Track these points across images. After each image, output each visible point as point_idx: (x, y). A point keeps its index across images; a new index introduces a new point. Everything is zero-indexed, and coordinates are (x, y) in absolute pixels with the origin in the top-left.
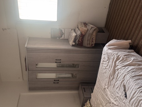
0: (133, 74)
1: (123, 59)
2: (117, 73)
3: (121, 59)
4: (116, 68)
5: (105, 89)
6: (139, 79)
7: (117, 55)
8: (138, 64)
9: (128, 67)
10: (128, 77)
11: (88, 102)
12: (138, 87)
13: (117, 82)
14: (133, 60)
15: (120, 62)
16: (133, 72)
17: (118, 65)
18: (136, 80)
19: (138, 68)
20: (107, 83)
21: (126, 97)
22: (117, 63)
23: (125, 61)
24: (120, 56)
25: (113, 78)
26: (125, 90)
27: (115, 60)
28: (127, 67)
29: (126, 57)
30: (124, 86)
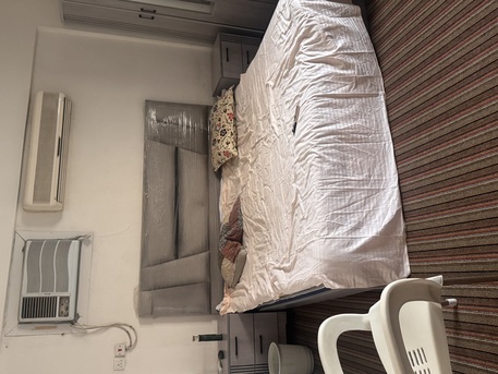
0: (322, 90)
1: (318, 39)
2: (296, 68)
3: (313, 38)
4: (297, 58)
5: (267, 85)
6: (328, 105)
7: (309, 21)
8: (346, 63)
9: (321, 65)
10: (308, 93)
11: (230, 92)
12: (318, 124)
13: (291, 90)
14: (340, 49)
15: (309, 46)
16: (325, 83)
17: (301, 53)
18: (320, 106)
19: (341, 74)
20: (275, 77)
21: (294, 131)
22: (302, 44)
23: (321, 45)
24: (314, 29)
25: (287, 75)
26: (296, 117)
27: (300, 34)
28: (318, 65)
29: (326, 34)
30: (298, 108)
